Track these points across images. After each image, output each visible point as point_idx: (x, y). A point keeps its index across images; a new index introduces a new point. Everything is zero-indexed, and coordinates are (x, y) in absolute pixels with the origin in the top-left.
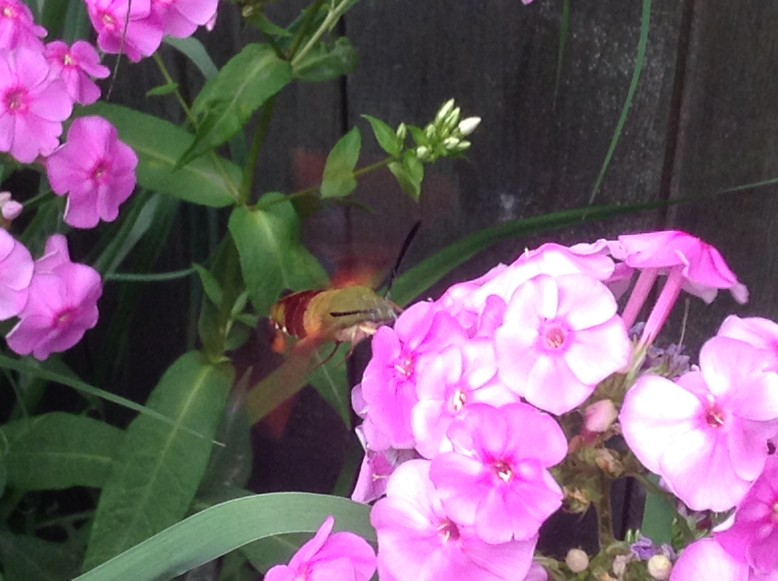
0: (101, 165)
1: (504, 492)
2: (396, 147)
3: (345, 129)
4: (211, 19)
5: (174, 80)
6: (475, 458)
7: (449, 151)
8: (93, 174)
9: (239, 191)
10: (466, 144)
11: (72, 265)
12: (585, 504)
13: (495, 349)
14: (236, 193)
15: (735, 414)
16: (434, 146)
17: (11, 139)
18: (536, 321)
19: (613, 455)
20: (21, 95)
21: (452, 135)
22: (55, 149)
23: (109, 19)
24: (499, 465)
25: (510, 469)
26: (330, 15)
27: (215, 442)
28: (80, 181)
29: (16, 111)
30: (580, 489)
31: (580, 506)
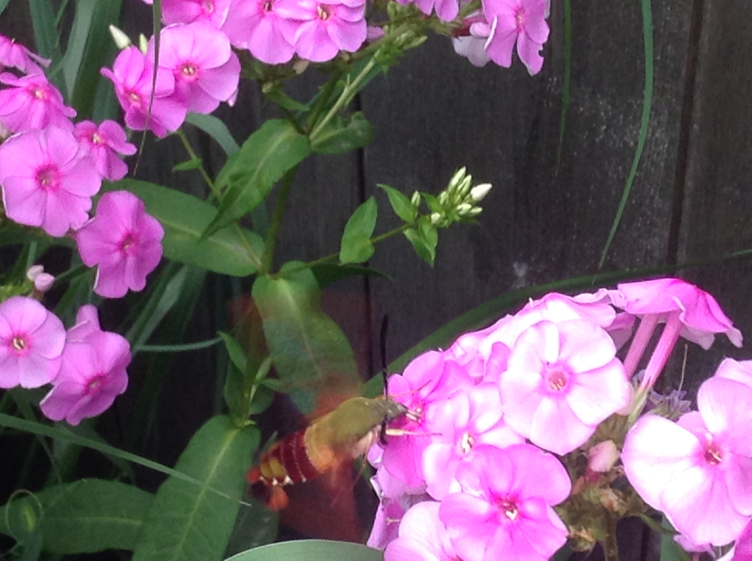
0: (129, 237)
1: (511, 529)
2: (411, 214)
3: (363, 200)
4: (232, 96)
5: (198, 156)
6: (482, 498)
7: (462, 216)
8: (121, 246)
9: (261, 260)
10: (479, 210)
11: (102, 332)
12: (591, 543)
13: (500, 393)
14: (259, 263)
15: (732, 452)
16: (448, 212)
17: (44, 213)
18: (539, 366)
19: (617, 495)
20: (52, 172)
21: (464, 202)
22: (85, 223)
23: (135, 97)
24: (505, 504)
25: (516, 508)
26: (346, 91)
27: (243, 503)
28: (110, 253)
29: (48, 188)
30: (586, 529)
31: (586, 545)
